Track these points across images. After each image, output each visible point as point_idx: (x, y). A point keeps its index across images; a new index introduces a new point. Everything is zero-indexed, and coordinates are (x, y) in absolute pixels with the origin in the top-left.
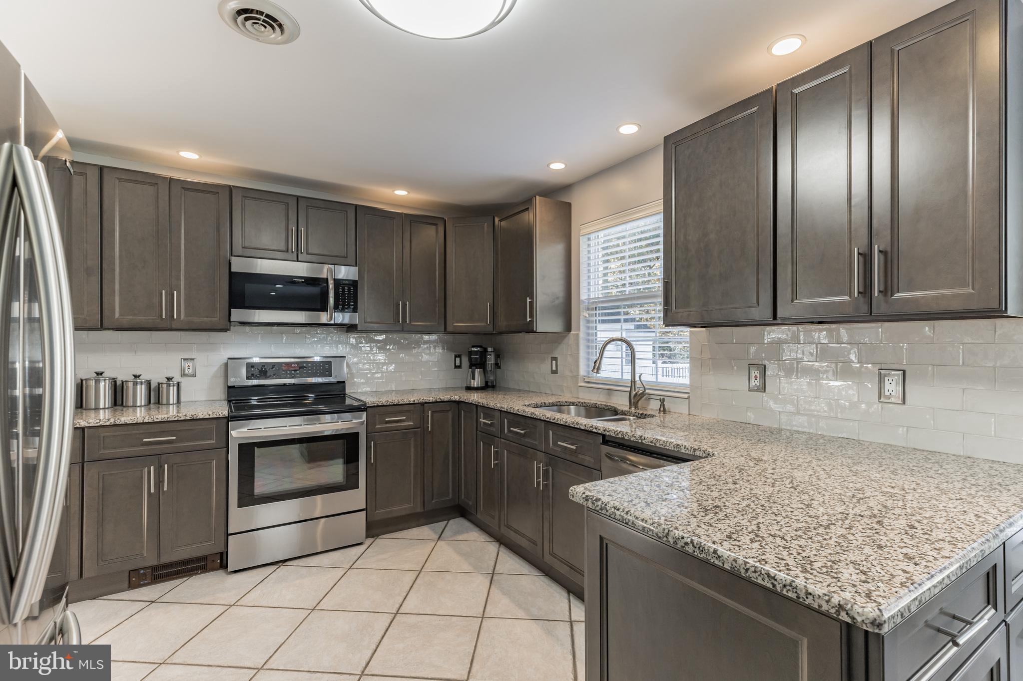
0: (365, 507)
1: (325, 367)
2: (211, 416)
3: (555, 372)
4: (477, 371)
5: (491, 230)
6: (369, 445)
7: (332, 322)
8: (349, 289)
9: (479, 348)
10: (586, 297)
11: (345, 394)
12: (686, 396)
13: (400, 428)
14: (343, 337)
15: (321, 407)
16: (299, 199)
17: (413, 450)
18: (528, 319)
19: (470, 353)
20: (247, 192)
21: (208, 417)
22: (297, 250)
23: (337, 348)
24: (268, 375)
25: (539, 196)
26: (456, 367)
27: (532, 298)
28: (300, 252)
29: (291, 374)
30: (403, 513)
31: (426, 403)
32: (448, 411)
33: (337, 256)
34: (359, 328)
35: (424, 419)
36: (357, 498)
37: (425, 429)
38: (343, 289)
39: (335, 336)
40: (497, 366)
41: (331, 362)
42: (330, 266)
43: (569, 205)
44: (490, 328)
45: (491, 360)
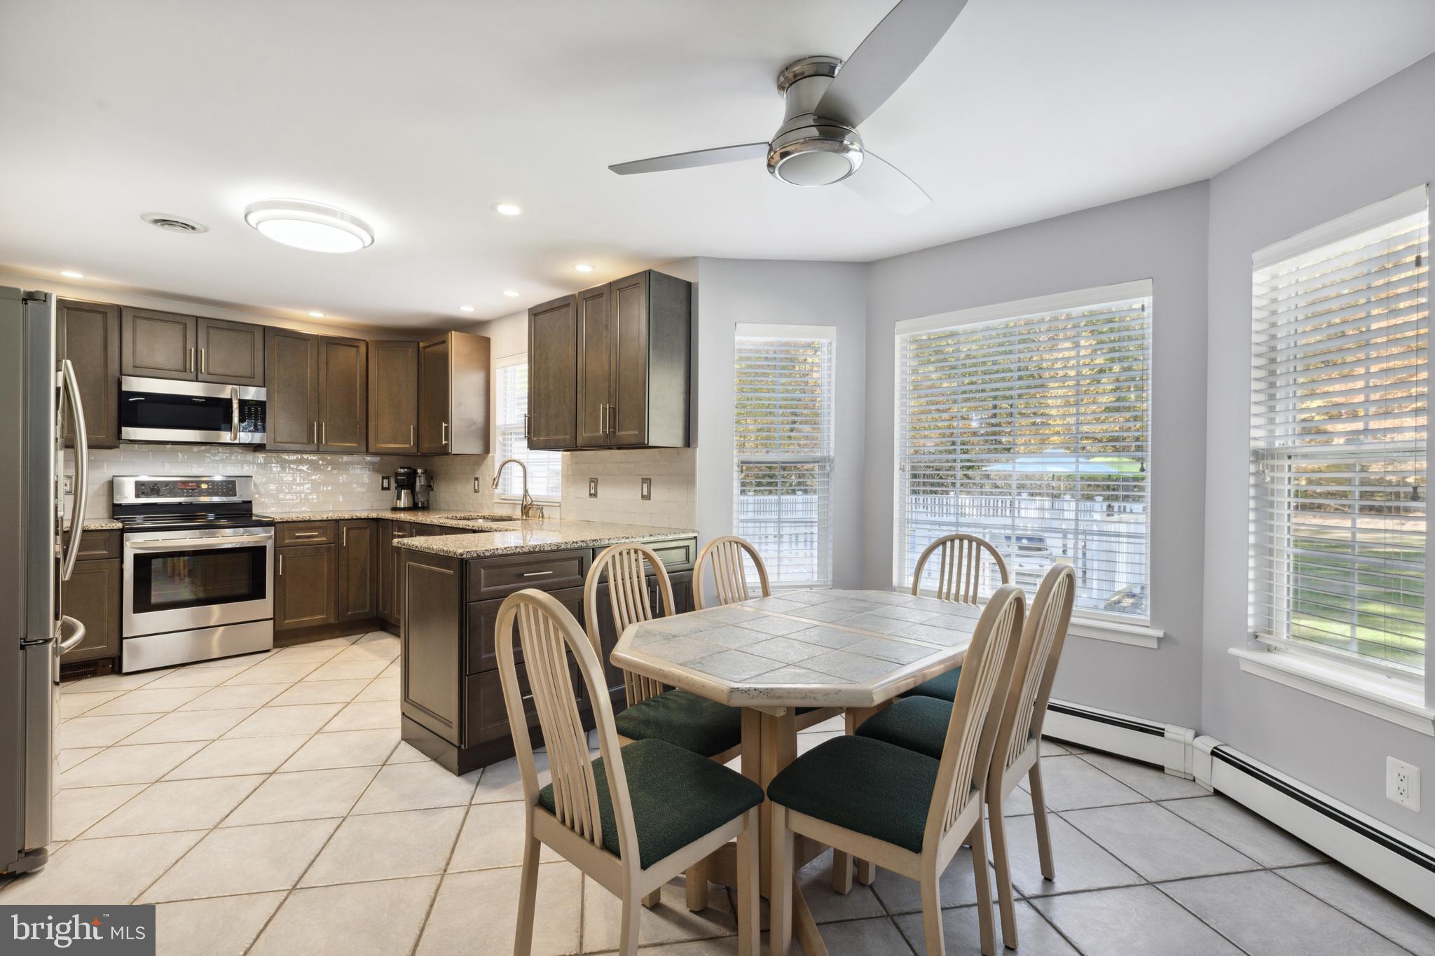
0: (272, 617)
1: (228, 487)
2: (104, 528)
3: (476, 491)
4: (403, 492)
5: (416, 355)
6: (277, 558)
7: (237, 441)
8: (256, 410)
9: (406, 470)
10: (503, 423)
11: (252, 514)
12: (558, 505)
13: (312, 543)
14: (250, 456)
15: (223, 522)
16: (199, 319)
17: (326, 564)
18: (444, 442)
19: (397, 474)
20: (139, 313)
21: (100, 528)
22: (196, 369)
23: (242, 467)
24: (161, 494)
25: (455, 331)
26: (383, 488)
27: (447, 422)
28: (199, 372)
29: (188, 493)
30: (315, 624)
31: (341, 520)
32: (365, 528)
33: (242, 377)
34: (268, 448)
35: (338, 536)
36: (264, 607)
37: (339, 545)
38: (250, 410)
39: (239, 455)
40: (429, 487)
41: (235, 481)
42: (234, 386)
43: (488, 340)
44: (415, 450)
45: (420, 482)
